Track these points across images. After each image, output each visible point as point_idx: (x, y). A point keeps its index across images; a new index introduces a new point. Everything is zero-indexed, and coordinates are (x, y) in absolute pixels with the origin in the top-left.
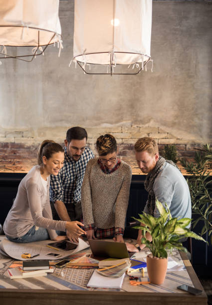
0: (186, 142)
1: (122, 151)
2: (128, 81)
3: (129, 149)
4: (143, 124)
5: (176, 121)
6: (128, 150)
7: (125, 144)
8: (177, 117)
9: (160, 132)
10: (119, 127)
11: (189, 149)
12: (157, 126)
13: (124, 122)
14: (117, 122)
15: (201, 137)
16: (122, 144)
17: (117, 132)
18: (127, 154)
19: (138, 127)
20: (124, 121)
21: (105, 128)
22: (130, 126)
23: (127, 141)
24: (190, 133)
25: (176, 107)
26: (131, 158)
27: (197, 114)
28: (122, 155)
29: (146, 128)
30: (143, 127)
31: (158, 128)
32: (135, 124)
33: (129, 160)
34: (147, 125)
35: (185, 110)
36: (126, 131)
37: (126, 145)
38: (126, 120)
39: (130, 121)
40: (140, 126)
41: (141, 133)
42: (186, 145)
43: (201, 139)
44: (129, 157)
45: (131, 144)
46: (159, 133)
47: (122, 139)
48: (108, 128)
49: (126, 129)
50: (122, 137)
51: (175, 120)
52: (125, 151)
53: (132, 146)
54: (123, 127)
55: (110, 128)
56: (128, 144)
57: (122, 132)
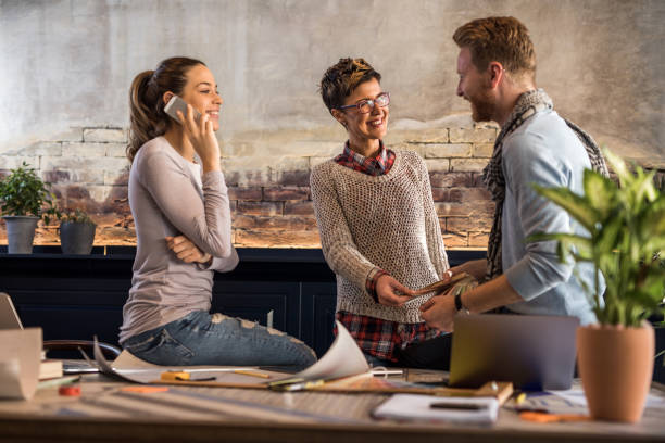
1: (450, 190)
2: (463, 13)
3: (467, 186)
5: (592, 111)
6: (464, 188)
7: (457, 172)
8: (592, 100)
10: (441, 128)
13: (454, 117)
14: (436, 116)
16: (451, 171)
17: (435, 140)
18: (463, 199)
19: (489, 127)
20: (456, 112)
21: (404, 131)
22: (470, 128)
23: (461, 163)
24: (629, 141)
25: (590, 77)
26: (476, 207)
27: (647, 94)
28: (449, 201)
33: (470, 214)
35: (615, 83)
36: (461, 140)
37: (460, 175)
38: (460, 111)
43: (658, 156)
44: (468, 205)
45: (473, 173)
47: (450, 159)
48: (412, 131)
49: (461, 133)
50: (450, 155)
51: (588, 107)
52: (457, 191)
53: (475, 175)
54: (451, 129)
55: (419, 132)
56: (464, 172)
57: (449, 143)
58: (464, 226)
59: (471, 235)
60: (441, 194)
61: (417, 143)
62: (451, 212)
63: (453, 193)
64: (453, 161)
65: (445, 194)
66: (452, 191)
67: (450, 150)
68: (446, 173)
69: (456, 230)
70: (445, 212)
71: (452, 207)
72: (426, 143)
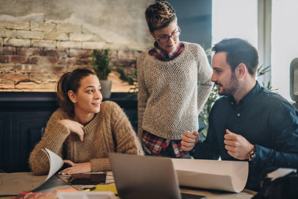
0: (117, 47)
1: (31, 58)
3: (41, 55)
4: (61, 19)
5: (105, 18)
6: (39, 56)
7: (35, 47)
9: (84, 31)
10: (25, 21)
11: (122, 57)
12: (79, 24)
13: (33, 15)
14: (22, 14)
15: (136, 41)
16: (31, 46)
17: (22, 28)
18: (38, 62)
19: (53, 23)
20: (34, 12)
22: (42, 22)
23: (37, 42)
24: (122, 35)
26: (46, 67)
27: (131, 11)
28: (31, 63)
29: (65, 25)
30: (60, 23)
31: (82, 26)
32: (50, 19)
33: (42, 71)
34: (66, 21)
36: (37, 29)
37: (36, 49)
38: (36, 12)
39: (42, 14)
40: (57, 22)
41: (58, 32)
42: (117, 51)
43: (135, 43)
44: (42, 66)
45: (44, 48)
46: (82, 33)
47: (31, 39)
48: (9, 22)
49: (37, 25)
50: (31, 37)
52: (35, 58)
53: (45, 50)
54: (32, 22)
55: (12, 23)
56: (39, 48)
57: (30, 30)
58: (39, 78)
59: (43, 83)
60: (26, 60)
61: (11, 29)
62: (32, 70)
63: (33, 59)
64: (33, 41)
65: (28, 59)
66: (33, 58)
67: (30, 35)
68: (29, 48)
69: (34, 80)
70: (28, 70)
71: (33, 67)
72: (17, 30)
